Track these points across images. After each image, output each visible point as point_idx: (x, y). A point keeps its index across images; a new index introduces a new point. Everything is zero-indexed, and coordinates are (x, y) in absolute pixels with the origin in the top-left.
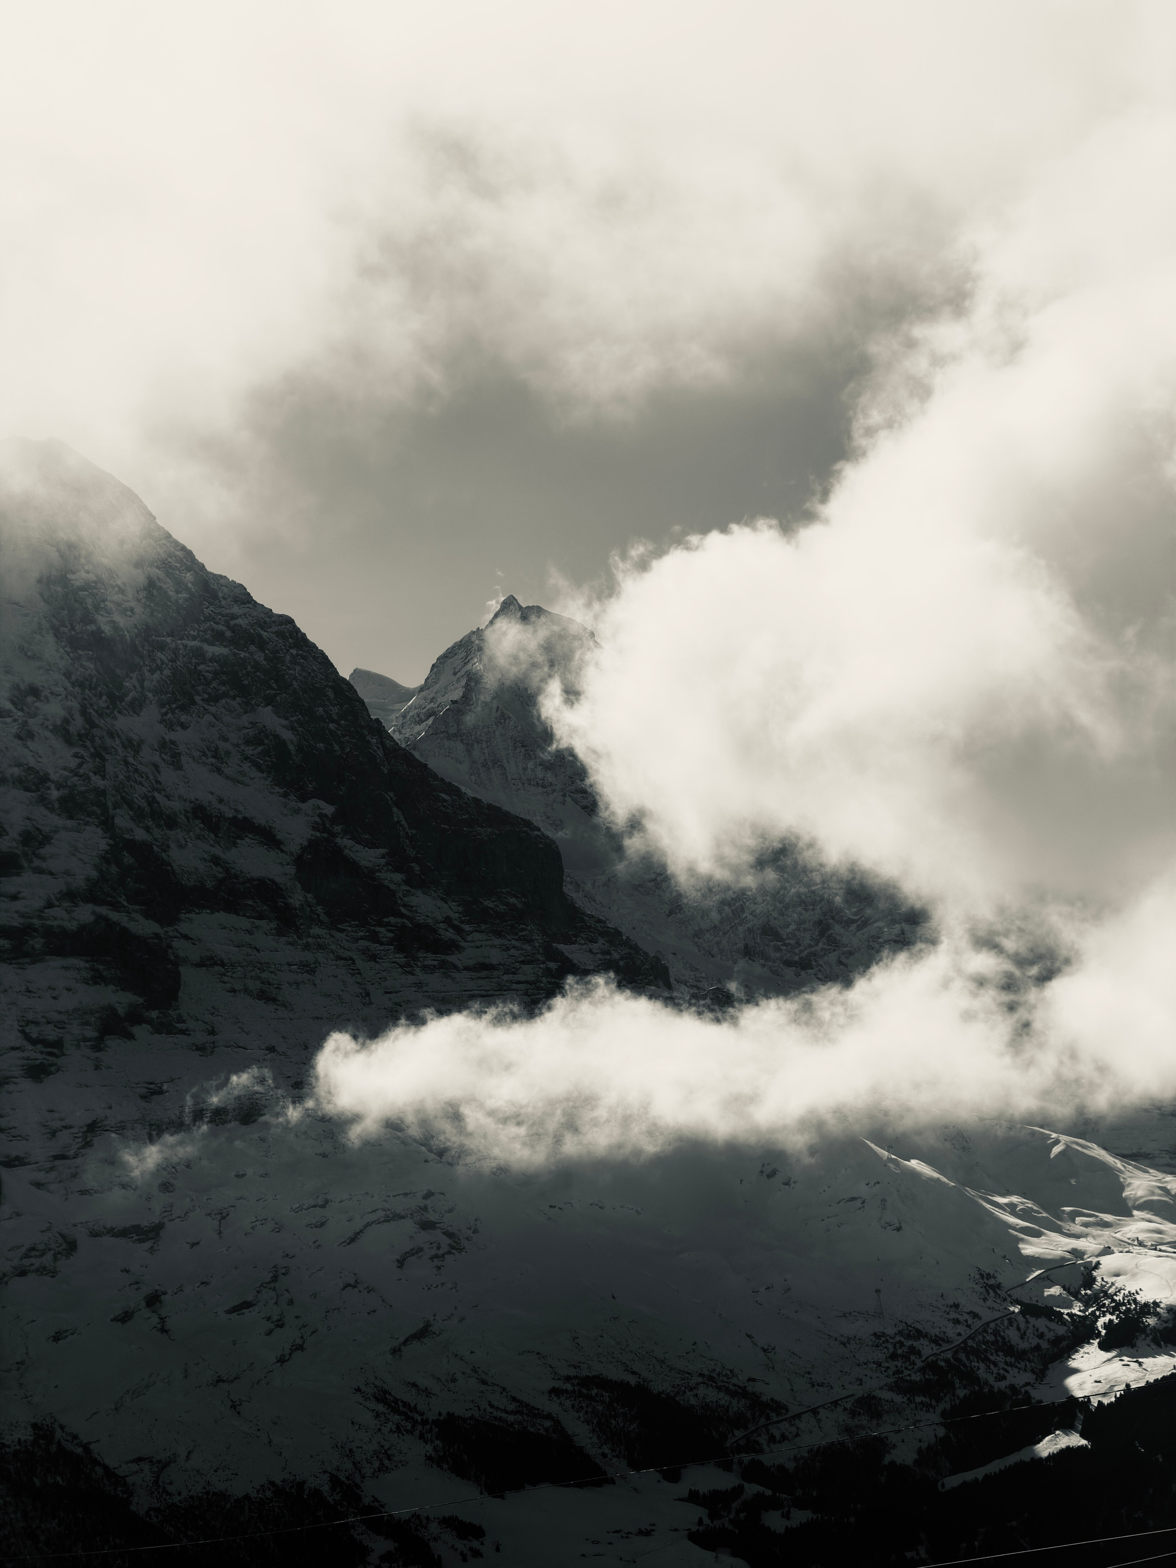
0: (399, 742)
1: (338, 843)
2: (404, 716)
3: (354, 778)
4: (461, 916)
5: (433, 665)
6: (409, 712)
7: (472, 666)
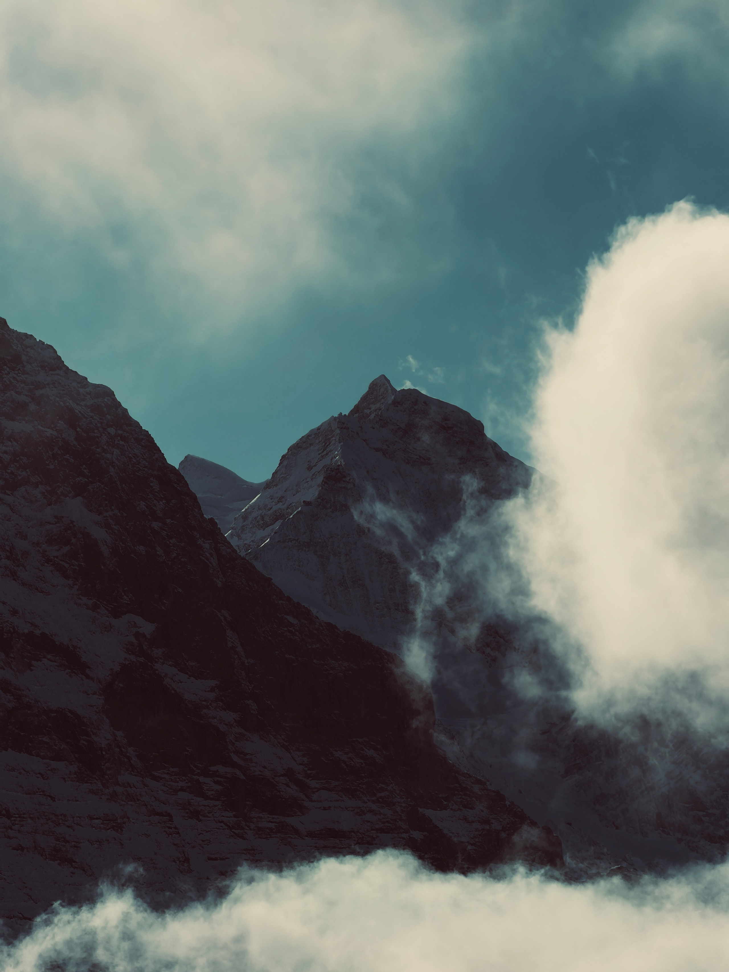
0: (236, 548)
1: (157, 670)
2: (245, 517)
3: (180, 590)
4: (306, 769)
5: (283, 457)
6: (251, 513)
7: (332, 460)
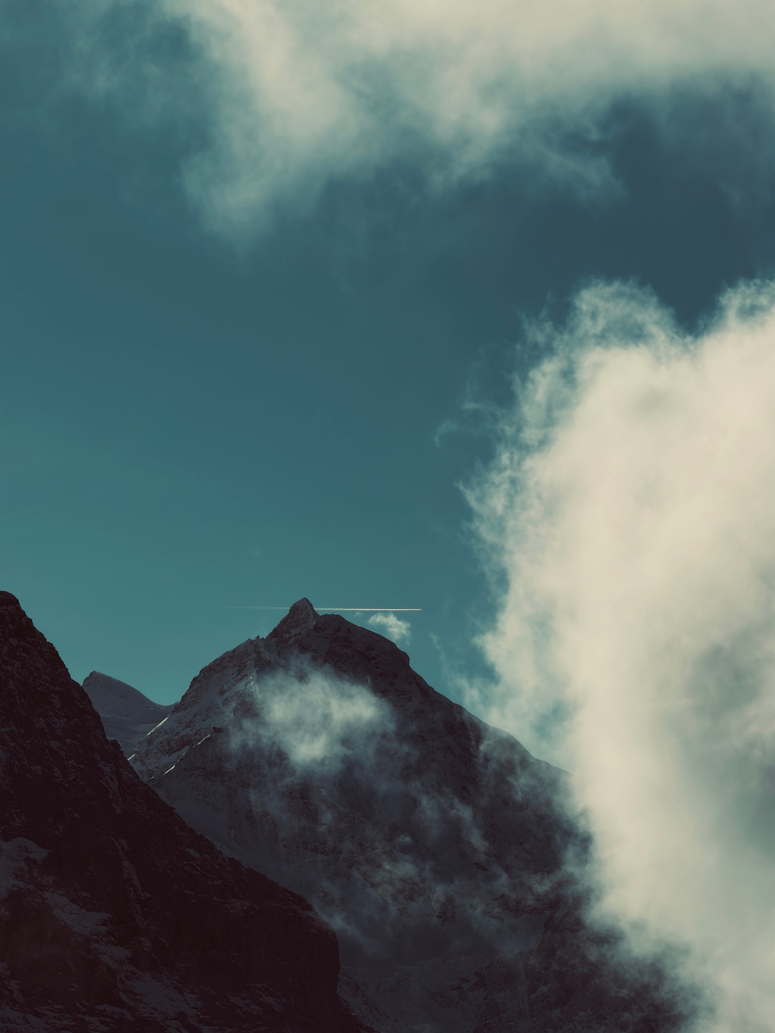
0: (139, 774)
1: (46, 899)
2: (150, 741)
3: (76, 815)
4: (199, 1013)
5: (195, 679)
6: (157, 737)
7: (246, 685)
